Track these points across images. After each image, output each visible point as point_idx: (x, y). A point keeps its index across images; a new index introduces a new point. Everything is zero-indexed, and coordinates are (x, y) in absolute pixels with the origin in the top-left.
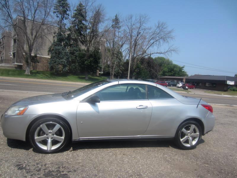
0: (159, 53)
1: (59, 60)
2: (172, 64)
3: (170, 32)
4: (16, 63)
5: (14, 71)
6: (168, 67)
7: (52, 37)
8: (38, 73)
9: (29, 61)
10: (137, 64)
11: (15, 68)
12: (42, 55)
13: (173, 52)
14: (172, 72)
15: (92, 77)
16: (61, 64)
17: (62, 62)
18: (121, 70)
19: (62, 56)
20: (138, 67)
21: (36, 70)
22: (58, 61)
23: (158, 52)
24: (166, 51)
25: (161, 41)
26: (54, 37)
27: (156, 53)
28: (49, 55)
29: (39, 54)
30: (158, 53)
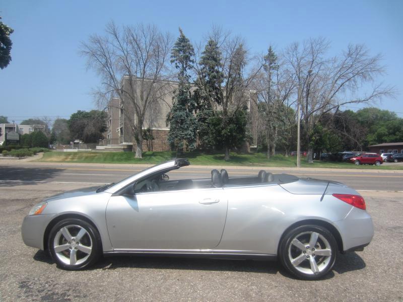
0: (355, 102)
1: (183, 132)
2: (395, 119)
3: (374, 60)
4: (124, 143)
5: (121, 155)
6: (387, 125)
7: (171, 98)
8: (154, 154)
9: (140, 137)
10: (315, 125)
11: (123, 151)
12: (159, 127)
13: (383, 96)
14: (397, 133)
15: (239, 155)
16: (185, 139)
17: (186, 135)
18: (285, 139)
19: (187, 125)
20: (317, 131)
21: (152, 150)
22: (181, 135)
23: (354, 100)
24: (368, 96)
25: (358, 79)
26: (173, 98)
27: (350, 103)
28: (167, 126)
29: (155, 127)
30: (352, 102)
